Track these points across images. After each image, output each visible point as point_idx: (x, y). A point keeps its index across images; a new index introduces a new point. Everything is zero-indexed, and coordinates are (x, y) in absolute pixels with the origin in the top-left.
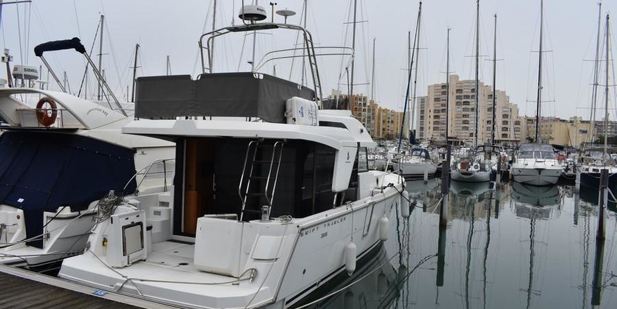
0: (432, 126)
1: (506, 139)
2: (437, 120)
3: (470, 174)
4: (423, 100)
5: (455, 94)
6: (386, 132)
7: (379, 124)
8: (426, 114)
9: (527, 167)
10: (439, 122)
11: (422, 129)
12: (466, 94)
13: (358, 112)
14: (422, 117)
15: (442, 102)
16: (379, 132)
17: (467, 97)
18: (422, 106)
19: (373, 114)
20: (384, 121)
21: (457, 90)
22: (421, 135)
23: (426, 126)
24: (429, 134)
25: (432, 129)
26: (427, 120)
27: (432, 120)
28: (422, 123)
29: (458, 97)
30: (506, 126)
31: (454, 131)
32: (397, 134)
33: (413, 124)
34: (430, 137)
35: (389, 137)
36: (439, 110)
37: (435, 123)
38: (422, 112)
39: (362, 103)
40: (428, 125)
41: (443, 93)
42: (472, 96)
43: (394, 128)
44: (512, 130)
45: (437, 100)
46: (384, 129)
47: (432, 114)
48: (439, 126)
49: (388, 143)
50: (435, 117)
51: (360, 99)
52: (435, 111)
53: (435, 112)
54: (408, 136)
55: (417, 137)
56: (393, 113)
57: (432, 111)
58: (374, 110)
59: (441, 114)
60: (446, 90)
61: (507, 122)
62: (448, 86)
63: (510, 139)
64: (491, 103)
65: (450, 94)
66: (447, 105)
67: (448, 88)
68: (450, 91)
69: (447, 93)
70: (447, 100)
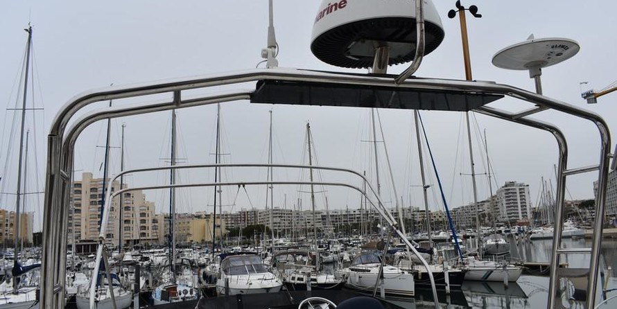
1: (144, 238)
5: (89, 193)
9: (252, 287)
10: (73, 223)
15: (75, 202)
21: (91, 189)
29: (92, 196)
30: (144, 225)
31: (88, 233)
41: (76, 192)
44: (150, 228)
48: (73, 227)
56: (13, 215)
59: (74, 214)
60: (79, 189)
61: (145, 220)
62: (81, 184)
63: (148, 238)
64: (129, 202)
65: (83, 192)
66: (80, 205)
67: (81, 187)
68: (83, 189)
69: (80, 192)
70: (80, 199)
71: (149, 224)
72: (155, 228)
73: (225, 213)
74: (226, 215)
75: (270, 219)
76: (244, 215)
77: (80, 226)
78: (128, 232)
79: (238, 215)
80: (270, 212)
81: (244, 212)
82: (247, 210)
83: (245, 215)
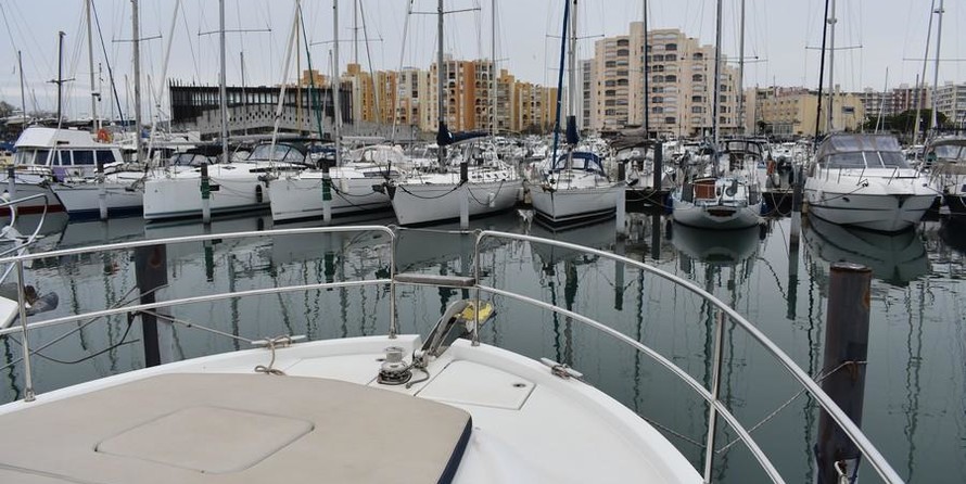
0: (603, 108)
2: (610, 98)
3: (730, 213)
4: (587, 66)
5: (640, 54)
6: (529, 120)
7: (517, 108)
8: (594, 89)
9: (867, 191)
10: (614, 101)
11: (587, 113)
12: (656, 53)
13: (482, 90)
14: (587, 94)
15: (618, 68)
16: (517, 122)
17: (661, 57)
18: (587, 76)
19: (507, 92)
20: (524, 104)
22: (587, 123)
23: (594, 108)
24: (599, 121)
25: (603, 112)
26: (594, 97)
27: (603, 98)
28: (587, 104)
29: (644, 59)
31: (639, 116)
32: (546, 123)
33: (573, 107)
34: (600, 126)
35: (534, 130)
36: (614, 82)
37: (608, 103)
38: (587, 85)
39: (487, 73)
40: (597, 107)
41: (621, 53)
42: (667, 56)
43: (543, 114)
44: (733, 111)
45: (610, 64)
46: (525, 117)
47: (603, 89)
48: (616, 107)
49: (532, 139)
50: (608, 93)
51: (484, 68)
52: (607, 83)
53: (607, 85)
54: (564, 126)
55: (580, 126)
56: (540, 90)
57: (603, 84)
58: (507, 85)
59: (617, 88)
60: (625, 48)
61: (725, 97)
62: (627, 41)
63: (729, 126)
64: (699, 67)
65: (631, 53)
66: (626, 73)
67: (627, 45)
68: (631, 49)
69: (626, 53)
70: (627, 64)
71: (732, 103)
72: (741, 110)
73: (868, 92)
74: (870, 95)
75: (954, 103)
76: (901, 95)
77: (627, 104)
78: (698, 115)
79: (891, 95)
80: (955, 91)
81: (905, 90)
82: (910, 87)
83: (904, 95)
